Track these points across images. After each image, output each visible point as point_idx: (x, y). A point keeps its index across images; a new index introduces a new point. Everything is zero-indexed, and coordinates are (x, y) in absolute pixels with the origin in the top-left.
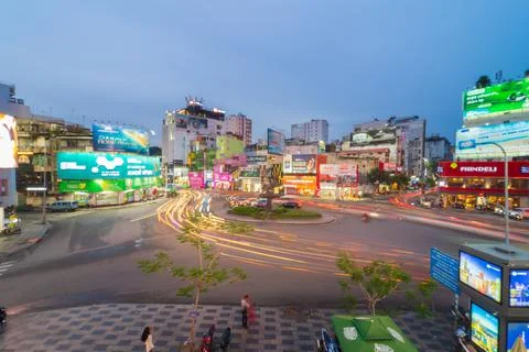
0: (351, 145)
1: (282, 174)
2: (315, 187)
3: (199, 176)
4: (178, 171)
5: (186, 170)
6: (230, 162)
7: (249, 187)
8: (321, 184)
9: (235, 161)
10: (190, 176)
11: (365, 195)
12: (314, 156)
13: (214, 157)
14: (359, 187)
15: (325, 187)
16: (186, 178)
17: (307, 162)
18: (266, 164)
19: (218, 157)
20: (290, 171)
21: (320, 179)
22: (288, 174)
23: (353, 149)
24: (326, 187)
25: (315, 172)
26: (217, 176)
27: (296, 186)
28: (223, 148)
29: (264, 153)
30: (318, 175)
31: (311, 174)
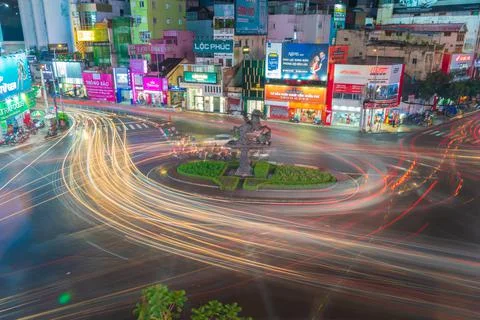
0: (395, 12)
1: (263, 81)
2: (323, 106)
3: (104, 78)
4: (61, 67)
5: (76, 65)
6: (160, 49)
7: (200, 100)
8: (334, 101)
9: (171, 47)
10: (86, 78)
11: (409, 120)
12: (324, 47)
13: (128, 38)
14: (402, 105)
15: (340, 107)
16: (79, 81)
17: (311, 59)
18: (231, 56)
19: (136, 40)
20: (276, 74)
21: (333, 91)
22: (274, 81)
23: (397, 20)
24: (344, 108)
25: (324, 78)
26: (138, 80)
27: (287, 104)
28: (144, 20)
29: (228, 34)
30: (330, 84)
31: (317, 83)
